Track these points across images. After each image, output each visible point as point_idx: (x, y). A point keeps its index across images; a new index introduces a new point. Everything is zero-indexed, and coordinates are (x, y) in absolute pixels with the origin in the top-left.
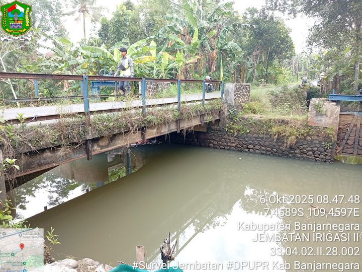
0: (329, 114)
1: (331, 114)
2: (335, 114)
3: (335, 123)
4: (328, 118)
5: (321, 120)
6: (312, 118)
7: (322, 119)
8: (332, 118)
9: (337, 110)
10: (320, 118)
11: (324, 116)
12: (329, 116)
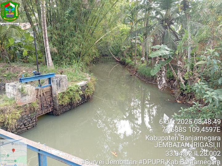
0: (29, 93)
1: (31, 92)
2: (33, 92)
3: (34, 98)
4: (29, 96)
5: (25, 100)
6: (19, 100)
7: (26, 98)
8: (32, 95)
9: (34, 89)
10: (24, 98)
11: (27, 96)
12: (30, 95)
